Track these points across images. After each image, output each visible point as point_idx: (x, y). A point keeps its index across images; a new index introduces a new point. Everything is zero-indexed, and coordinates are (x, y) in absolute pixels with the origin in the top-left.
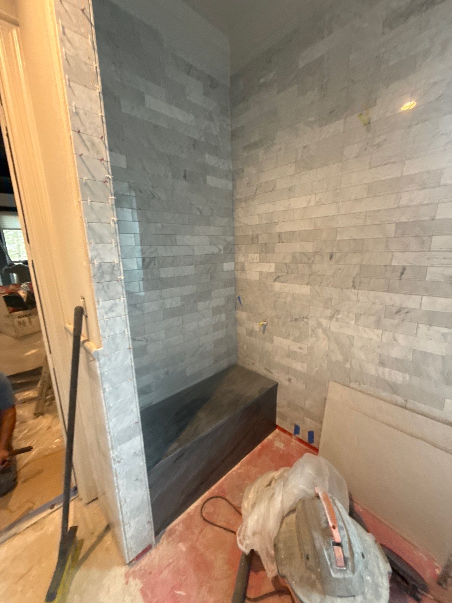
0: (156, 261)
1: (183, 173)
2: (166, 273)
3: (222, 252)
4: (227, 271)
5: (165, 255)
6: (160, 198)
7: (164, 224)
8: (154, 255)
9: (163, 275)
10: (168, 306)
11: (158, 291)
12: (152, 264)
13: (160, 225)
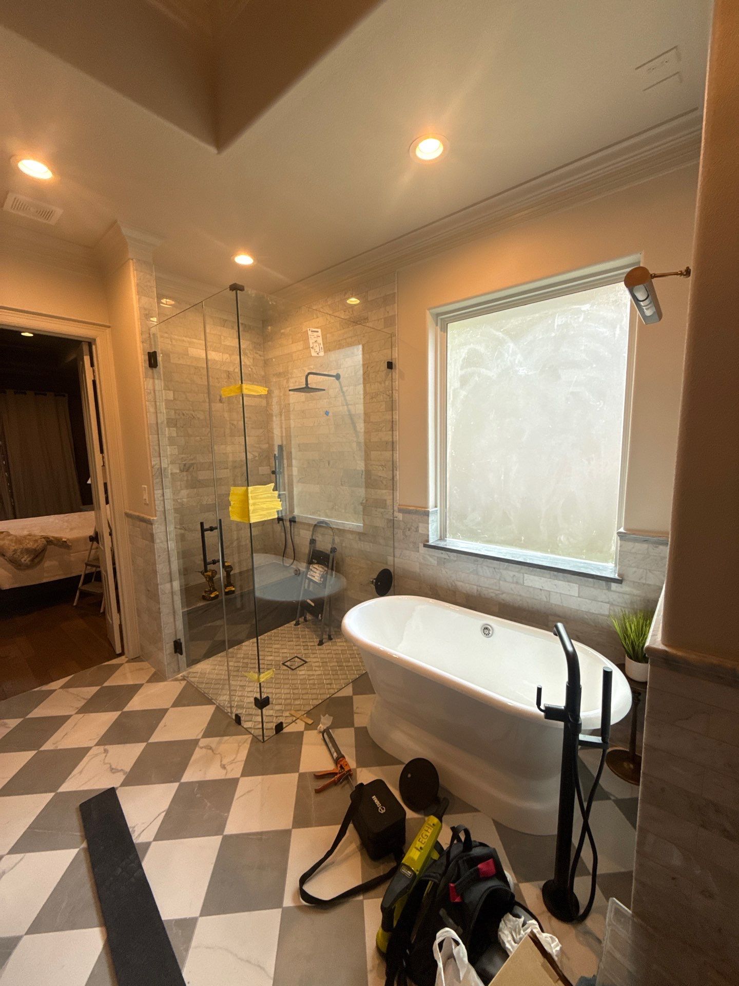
0: (195, 466)
1: (218, 398)
2: (203, 475)
3: (257, 458)
4: (263, 475)
5: (202, 461)
6: (199, 418)
7: (203, 438)
8: (192, 462)
9: (200, 478)
10: (205, 503)
11: (196, 489)
12: (192, 468)
13: (198, 438)
